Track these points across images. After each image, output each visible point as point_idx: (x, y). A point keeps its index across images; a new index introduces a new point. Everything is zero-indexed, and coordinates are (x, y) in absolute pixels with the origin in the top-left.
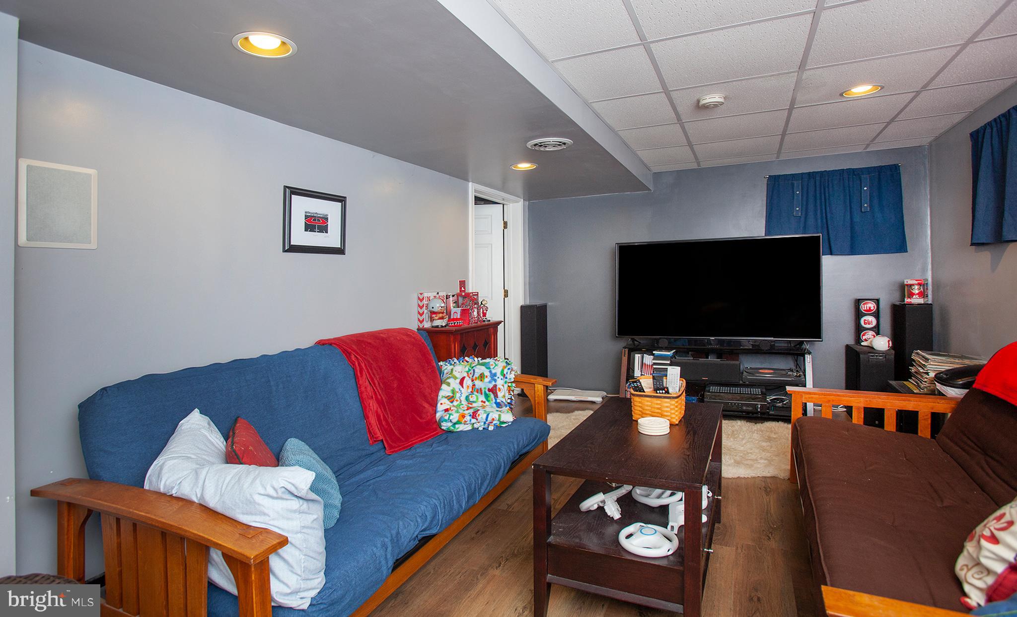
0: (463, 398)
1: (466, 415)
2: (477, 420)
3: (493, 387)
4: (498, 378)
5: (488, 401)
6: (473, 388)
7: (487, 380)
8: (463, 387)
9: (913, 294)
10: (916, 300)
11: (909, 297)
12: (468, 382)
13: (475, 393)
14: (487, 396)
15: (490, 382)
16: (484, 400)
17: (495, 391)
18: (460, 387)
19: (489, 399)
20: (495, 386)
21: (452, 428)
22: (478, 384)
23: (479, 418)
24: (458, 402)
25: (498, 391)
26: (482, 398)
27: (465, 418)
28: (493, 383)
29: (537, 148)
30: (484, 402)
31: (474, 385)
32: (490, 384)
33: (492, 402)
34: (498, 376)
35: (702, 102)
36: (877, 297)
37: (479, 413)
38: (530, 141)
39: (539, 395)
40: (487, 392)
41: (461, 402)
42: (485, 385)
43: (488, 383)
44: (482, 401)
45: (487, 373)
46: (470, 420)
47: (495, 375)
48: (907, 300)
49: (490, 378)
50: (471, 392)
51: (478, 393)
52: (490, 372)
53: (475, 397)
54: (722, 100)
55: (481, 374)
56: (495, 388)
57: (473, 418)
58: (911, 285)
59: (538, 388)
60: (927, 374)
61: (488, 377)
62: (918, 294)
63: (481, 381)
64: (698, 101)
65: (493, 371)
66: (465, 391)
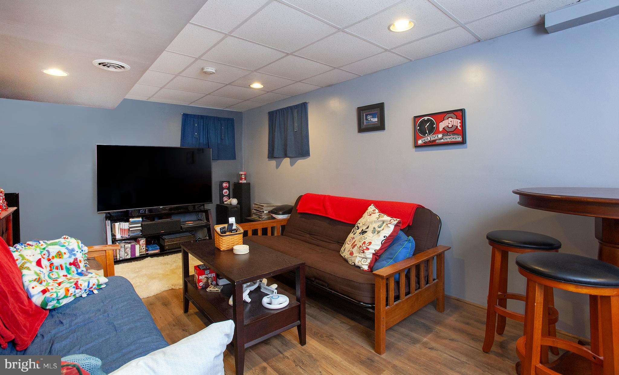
0: (47, 278)
1: (69, 289)
2: (81, 289)
3: (74, 261)
4: (77, 252)
5: (69, 274)
6: (51, 267)
7: (66, 256)
8: (43, 268)
9: (242, 179)
10: (244, 181)
11: (241, 180)
12: (44, 262)
13: (55, 270)
14: (68, 270)
15: (70, 257)
16: (66, 273)
17: (77, 264)
18: (39, 268)
19: (70, 272)
20: (76, 259)
21: (57, 305)
22: (57, 262)
23: (82, 287)
24: (46, 282)
25: (79, 263)
26: (64, 272)
27: (70, 291)
28: (73, 257)
29: (101, 66)
30: (66, 276)
31: (52, 264)
32: (70, 259)
33: (73, 273)
34: (76, 251)
35: (205, 70)
36: (229, 180)
37: (79, 283)
38: (96, 59)
39: (109, 258)
40: (68, 266)
41: (47, 282)
42: (66, 260)
43: (68, 259)
44: (64, 276)
45: (63, 250)
46: (75, 291)
47: (73, 250)
48: (240, 182)
49: (69, 254)
50: (50, 270)
51: (58, 269)
52: (67, 248)
53: (56, 274)
54: (214, 71)
55: (58, 252)
56: (76, 261)
57: (77, 289)
58: (241, 175)
59: (109, 253)
60: (263, 212)
61: (67, 253)
62: (244, 178)
63: (60, 258)
64: (203, 69)
65: (70, 248)
66: (46, 270)
